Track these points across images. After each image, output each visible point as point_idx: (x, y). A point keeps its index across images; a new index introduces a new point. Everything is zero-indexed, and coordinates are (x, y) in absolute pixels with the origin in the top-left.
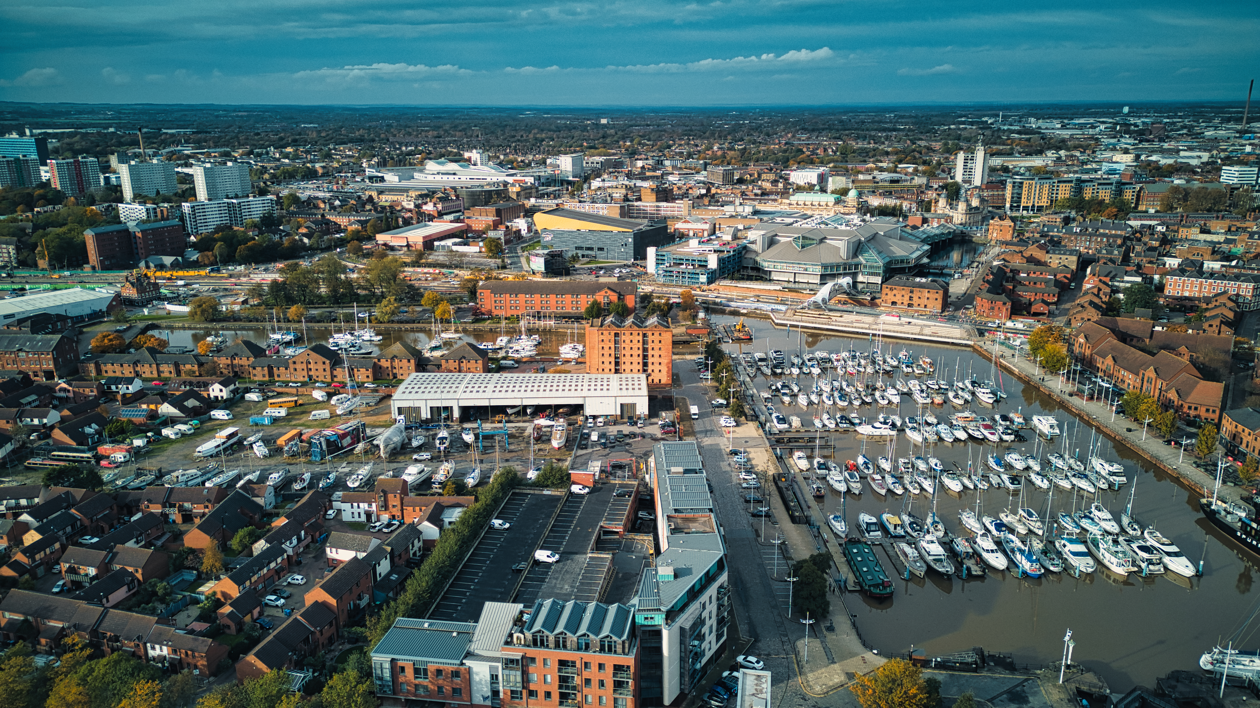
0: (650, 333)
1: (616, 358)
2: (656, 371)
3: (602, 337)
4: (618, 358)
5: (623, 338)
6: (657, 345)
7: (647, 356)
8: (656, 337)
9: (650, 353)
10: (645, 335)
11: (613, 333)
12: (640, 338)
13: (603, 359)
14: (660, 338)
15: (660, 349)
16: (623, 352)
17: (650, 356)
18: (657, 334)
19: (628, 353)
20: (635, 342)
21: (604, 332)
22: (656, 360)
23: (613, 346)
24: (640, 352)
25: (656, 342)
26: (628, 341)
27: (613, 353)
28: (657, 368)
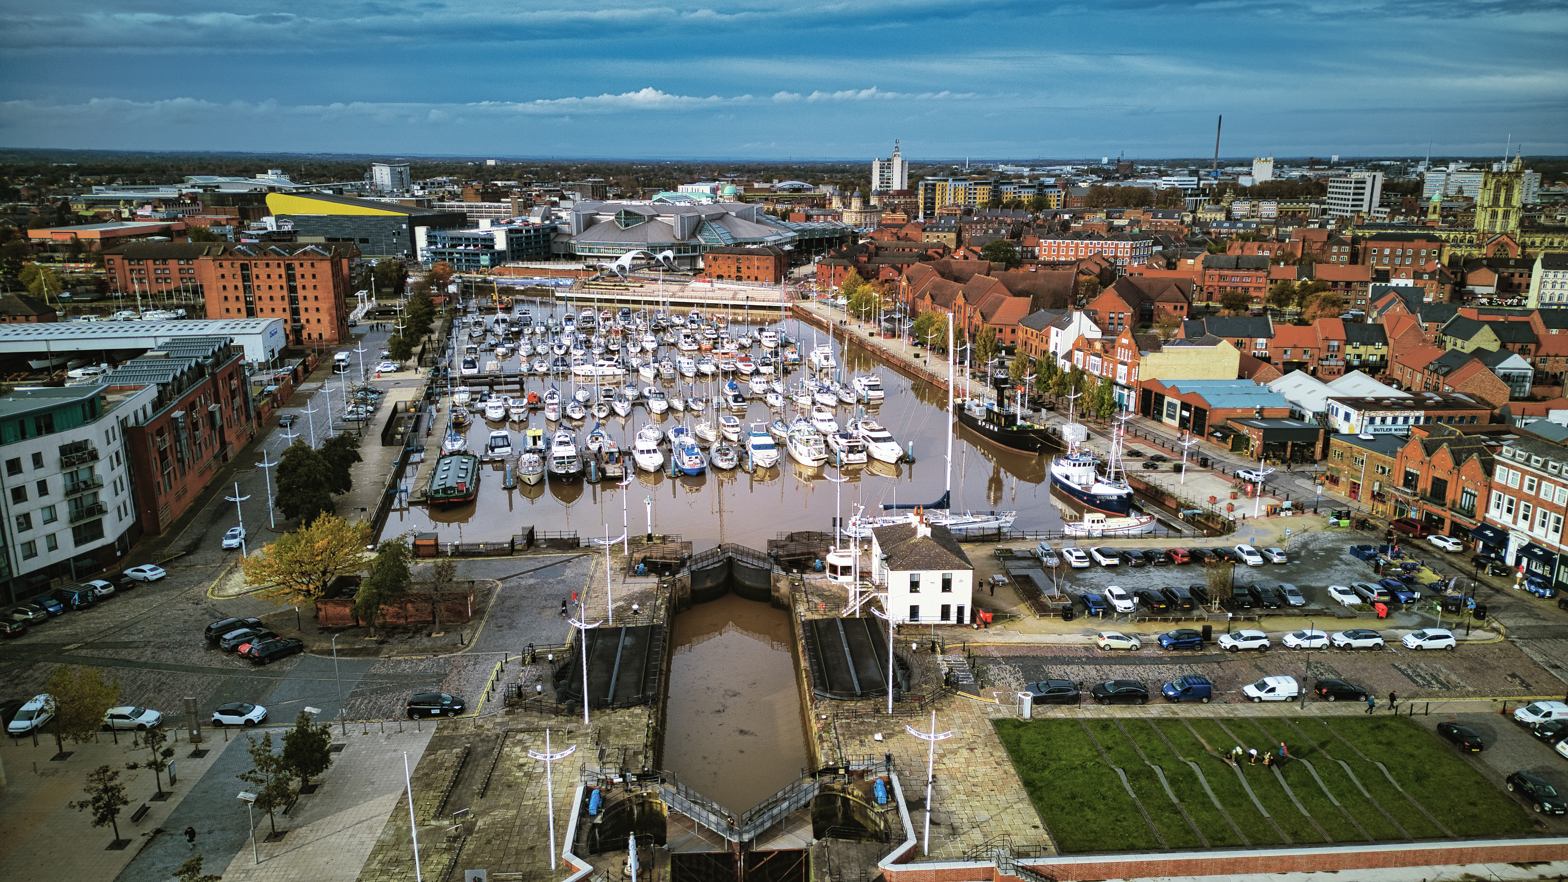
0: (296, 264)
1: (247, 302)
2: (313, 321)
3: (221, 271)
4: (251, 303)
5: (255, 271)
6: (309, 282)
7: (296, 299)
8: (307, 270)
9: (300, 293)
10: (289, 267)
11: (237, 264)
12: (282, 271)
13: (227, 305)
14: (312, 271)
15: (315, 287)
16: (258, 293)
17: (301, 298)
18: (307, 264)
19: (266, 295)
20: (275, 276)
21: (225, 263)
22: (311, 304)
23: (240, 285)
24: (285, 292)
25: (308, 276)
26: (263, 276)
27: (241, 294)
28: (313, 316)
